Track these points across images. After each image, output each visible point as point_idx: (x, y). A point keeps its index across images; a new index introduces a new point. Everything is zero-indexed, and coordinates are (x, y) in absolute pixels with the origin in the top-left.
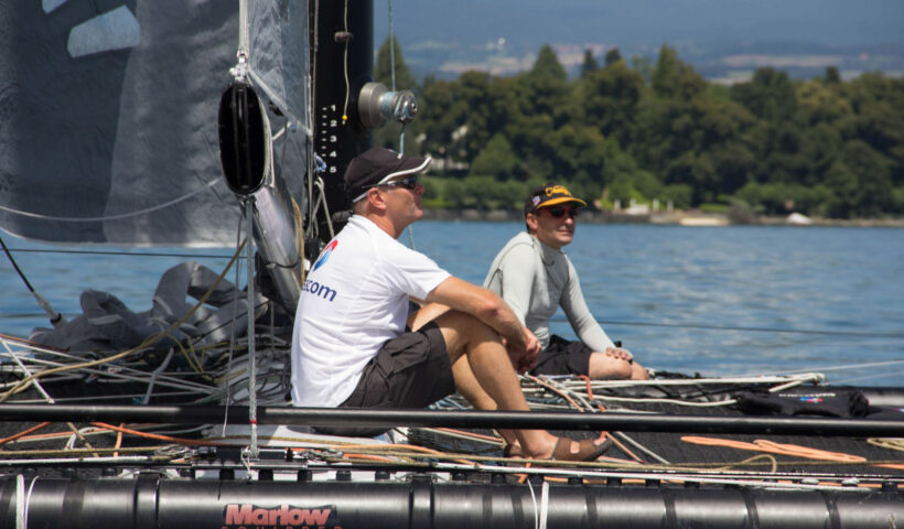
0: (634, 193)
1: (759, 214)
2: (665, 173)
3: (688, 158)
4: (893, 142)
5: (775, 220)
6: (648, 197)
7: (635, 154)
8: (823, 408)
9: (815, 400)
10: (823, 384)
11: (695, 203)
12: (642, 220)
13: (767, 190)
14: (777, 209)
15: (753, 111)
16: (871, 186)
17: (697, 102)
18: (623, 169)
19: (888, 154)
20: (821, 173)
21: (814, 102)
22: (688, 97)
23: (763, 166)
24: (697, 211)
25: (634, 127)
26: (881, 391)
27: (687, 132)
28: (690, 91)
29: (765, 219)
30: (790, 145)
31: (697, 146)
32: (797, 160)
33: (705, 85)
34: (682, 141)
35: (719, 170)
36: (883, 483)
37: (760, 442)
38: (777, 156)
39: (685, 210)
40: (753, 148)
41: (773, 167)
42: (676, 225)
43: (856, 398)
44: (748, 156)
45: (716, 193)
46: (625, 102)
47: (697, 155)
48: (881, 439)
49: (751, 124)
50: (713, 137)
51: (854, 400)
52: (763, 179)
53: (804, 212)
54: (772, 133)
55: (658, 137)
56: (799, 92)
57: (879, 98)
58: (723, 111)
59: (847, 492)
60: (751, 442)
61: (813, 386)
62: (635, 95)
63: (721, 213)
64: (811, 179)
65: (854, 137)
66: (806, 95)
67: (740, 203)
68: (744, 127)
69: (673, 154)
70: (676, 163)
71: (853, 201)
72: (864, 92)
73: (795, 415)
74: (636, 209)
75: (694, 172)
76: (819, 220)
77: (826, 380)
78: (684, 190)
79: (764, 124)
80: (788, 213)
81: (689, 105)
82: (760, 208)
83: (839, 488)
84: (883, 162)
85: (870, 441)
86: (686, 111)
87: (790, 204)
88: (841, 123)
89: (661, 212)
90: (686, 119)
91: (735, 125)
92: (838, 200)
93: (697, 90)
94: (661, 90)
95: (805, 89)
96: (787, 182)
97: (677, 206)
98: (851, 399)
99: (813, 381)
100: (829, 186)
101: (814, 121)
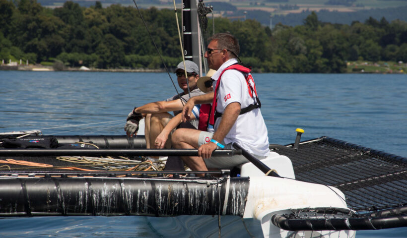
0: (10, 56)
1: (67, 66)
2: (25, 48)
3: (35, 41)
4: (126, 35)
5: (75, 69)
6: (17, 58)
7: (11, 39)
8: (39, 145)
9: (35, 141)
10: (40, 135)
11: (39, 61)
12: (15, 69)
13: (70, 56)
14: (75, 64)
15: (64, 20)
16: (116, 54)
17: (39, 16)
18: (6, 46)
19: (124, 41)
20: (94, 48)
21: (91, 16)
22: (34, 14)
23: (69, 45)
24: (40, 65)
25: (10, 27)
26: (64, 137)
27: (34, 29)
28: (35, 11)
29: (69, 69)
30: (80, 36)
31: (39, 35)
32: (83, 42)
33: (42, 9)
34: (32, 33)
35: (49, 47)
36: (45, 175)
37: (8, 160)
38: (74, 40)
39: (34, 64)
40: (64, 37)
41: (73, 46)
42: (30, 71)
43: (53, 140)
44: (62, 41)
45: (48, 57)
46: (6, 16)
47: (39, 40)
48: (62, 157)
49: (63, 26)
50: (46, 32)
51: (52, 141)
52: (69, 51)
53: (87, 66)
54: (72, 30)
55: (22, 32)
56: (84, 12)
57: (119, 16)
58: (50, 20)
59: (30, 179)
60: (5, 160)
61: (36, 135)
62: (10, 12)
63: (50, 65)
64: (90, 51)
65: (108, 33)
66: (87, 14)
67: (59, 61)
68: (60, 27)
69: (28, 39)
70: (30, 43)
71: (108, 61)
72: (112, 12)
73: (27, 148)
74: (12, 64)
75: (38, 47)
76: (94, 69)
77: (41, 133)
78: (34, 55)
79: (69, 26)
80: (80, 66)
81: (35, 18)
82: (68, 64)
83: (27, 177)
84: (121, 44)
85: (57, 158)
86: (34, 20)
87: (81, 62)
88: (102, 26)
89: (23, 65)
90: (34, 23)
91: (56, 27)
92: (102, 60)
93: (38, 11)
94: (22, 10)
95: (87, 11)
96: (79, 52)
97: (30, 62)
98: (51, 141)
99: (36, 133)
100: (97, 54)
101: (91, 25)
